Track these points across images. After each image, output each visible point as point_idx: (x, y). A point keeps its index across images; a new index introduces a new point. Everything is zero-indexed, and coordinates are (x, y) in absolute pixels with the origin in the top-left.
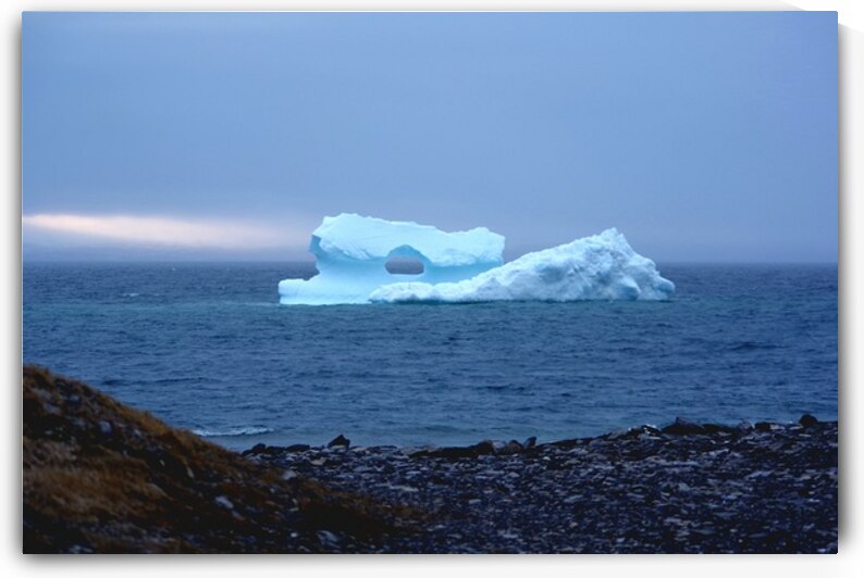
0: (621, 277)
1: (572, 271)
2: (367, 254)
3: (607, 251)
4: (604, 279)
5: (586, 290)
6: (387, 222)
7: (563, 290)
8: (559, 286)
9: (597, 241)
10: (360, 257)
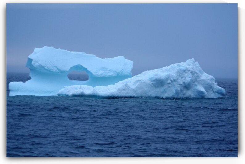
0: (196, 85)
1: (169, 81)
2: (58, 69)
3: (189, 71)
4: (187, 86)
5: (177, 92)
6: (69, 52)
7: (165, 92)
8: (162, 89)
9: (183, 65)
10: (54, 70)
